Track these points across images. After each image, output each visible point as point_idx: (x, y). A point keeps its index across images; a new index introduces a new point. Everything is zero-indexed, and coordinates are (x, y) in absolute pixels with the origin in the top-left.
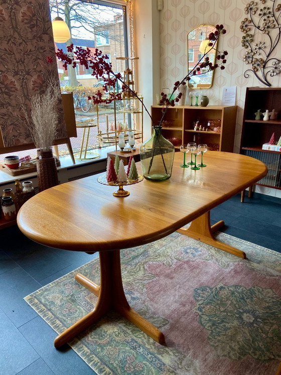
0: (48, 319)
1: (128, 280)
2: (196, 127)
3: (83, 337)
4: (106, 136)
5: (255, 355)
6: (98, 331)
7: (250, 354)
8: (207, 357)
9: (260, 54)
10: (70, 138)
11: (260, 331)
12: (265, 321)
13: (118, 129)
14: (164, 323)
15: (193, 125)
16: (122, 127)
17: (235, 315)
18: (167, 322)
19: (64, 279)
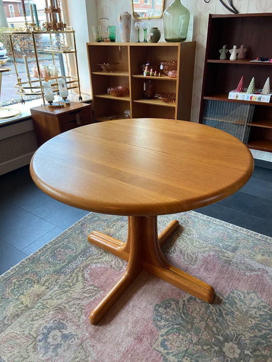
1: (59, 302)
2: (145, 71)
4: (28, 85)
13: (44, 76)
15: (142, 68)
16: (49, 72)
17: (213, 348)
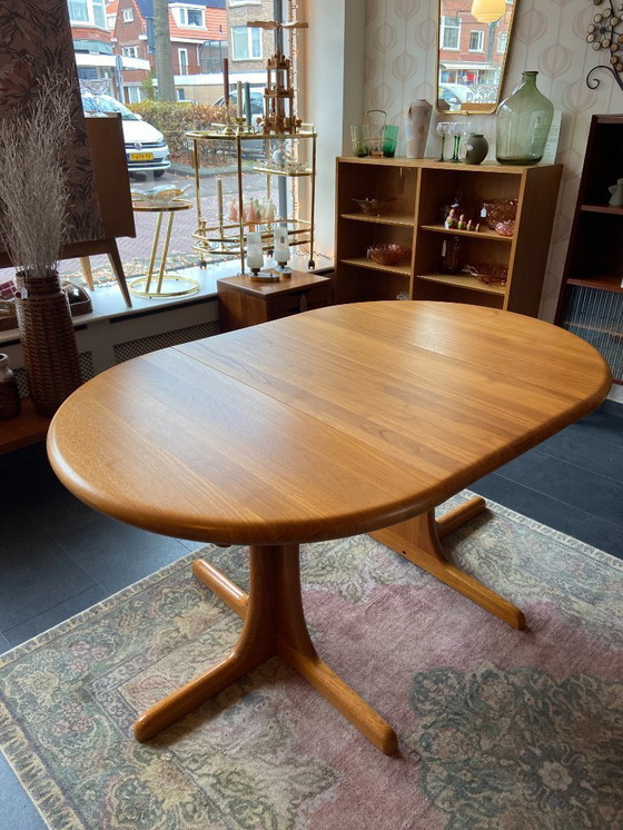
0: (11, 749)
2: (449, 218)
4: (216, 234)
10: (117, 240)
11: (586, 821)
12: (603, 790)
13: (247, 219)
14: (323, 784)
16: (259, 213)
17: (520, 765)
18: (331, 779)
19: (73, 626)
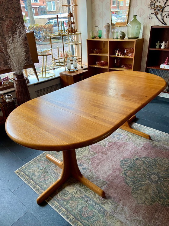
0: (31, 185)
1: (79, 157)
2: (117, 53)
3: (54, 196)
4: (58, 61)
5: (161, 202)
6: (64, 191)
7: (157, 201)
8: (131, 205)
9: (160, 2)
10: (35, 64)
11: (162, 186)
12: (165, 180)
13: (65, 56)
14: (104, 184)
15: (115, 52)
16: (68, 55)
17: (146, 176)
18: (105, 183)
19: (39, 158)
